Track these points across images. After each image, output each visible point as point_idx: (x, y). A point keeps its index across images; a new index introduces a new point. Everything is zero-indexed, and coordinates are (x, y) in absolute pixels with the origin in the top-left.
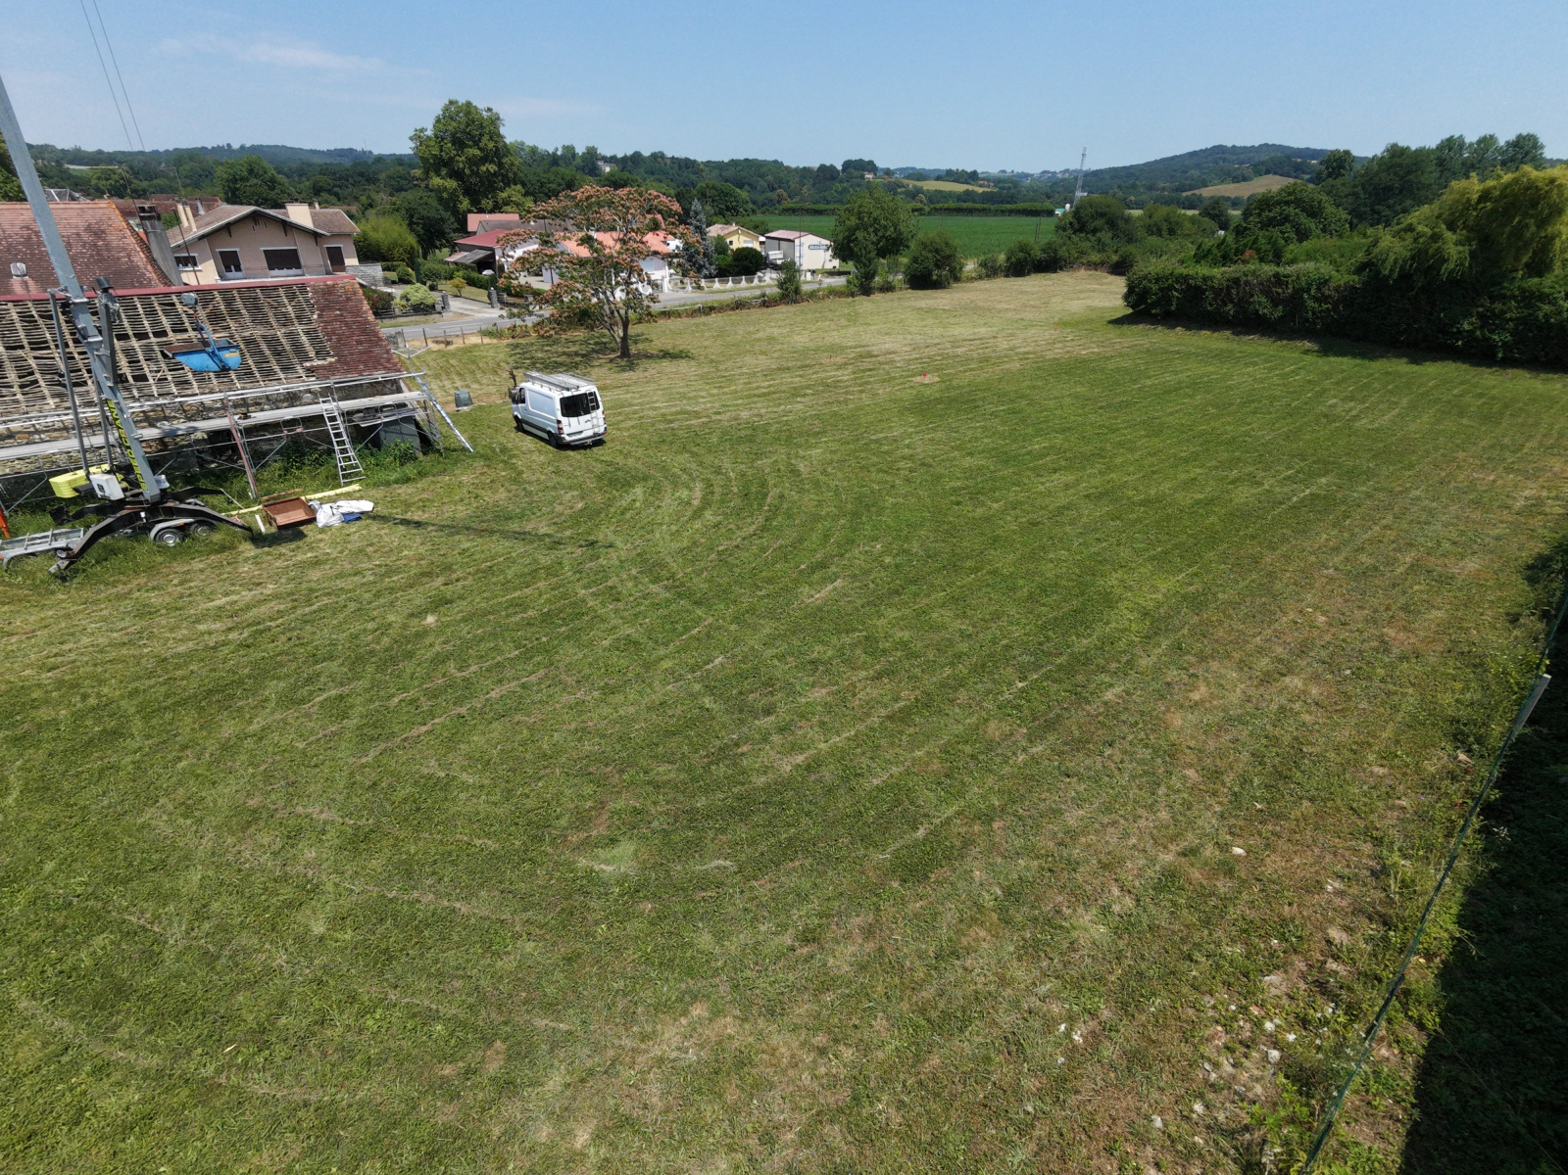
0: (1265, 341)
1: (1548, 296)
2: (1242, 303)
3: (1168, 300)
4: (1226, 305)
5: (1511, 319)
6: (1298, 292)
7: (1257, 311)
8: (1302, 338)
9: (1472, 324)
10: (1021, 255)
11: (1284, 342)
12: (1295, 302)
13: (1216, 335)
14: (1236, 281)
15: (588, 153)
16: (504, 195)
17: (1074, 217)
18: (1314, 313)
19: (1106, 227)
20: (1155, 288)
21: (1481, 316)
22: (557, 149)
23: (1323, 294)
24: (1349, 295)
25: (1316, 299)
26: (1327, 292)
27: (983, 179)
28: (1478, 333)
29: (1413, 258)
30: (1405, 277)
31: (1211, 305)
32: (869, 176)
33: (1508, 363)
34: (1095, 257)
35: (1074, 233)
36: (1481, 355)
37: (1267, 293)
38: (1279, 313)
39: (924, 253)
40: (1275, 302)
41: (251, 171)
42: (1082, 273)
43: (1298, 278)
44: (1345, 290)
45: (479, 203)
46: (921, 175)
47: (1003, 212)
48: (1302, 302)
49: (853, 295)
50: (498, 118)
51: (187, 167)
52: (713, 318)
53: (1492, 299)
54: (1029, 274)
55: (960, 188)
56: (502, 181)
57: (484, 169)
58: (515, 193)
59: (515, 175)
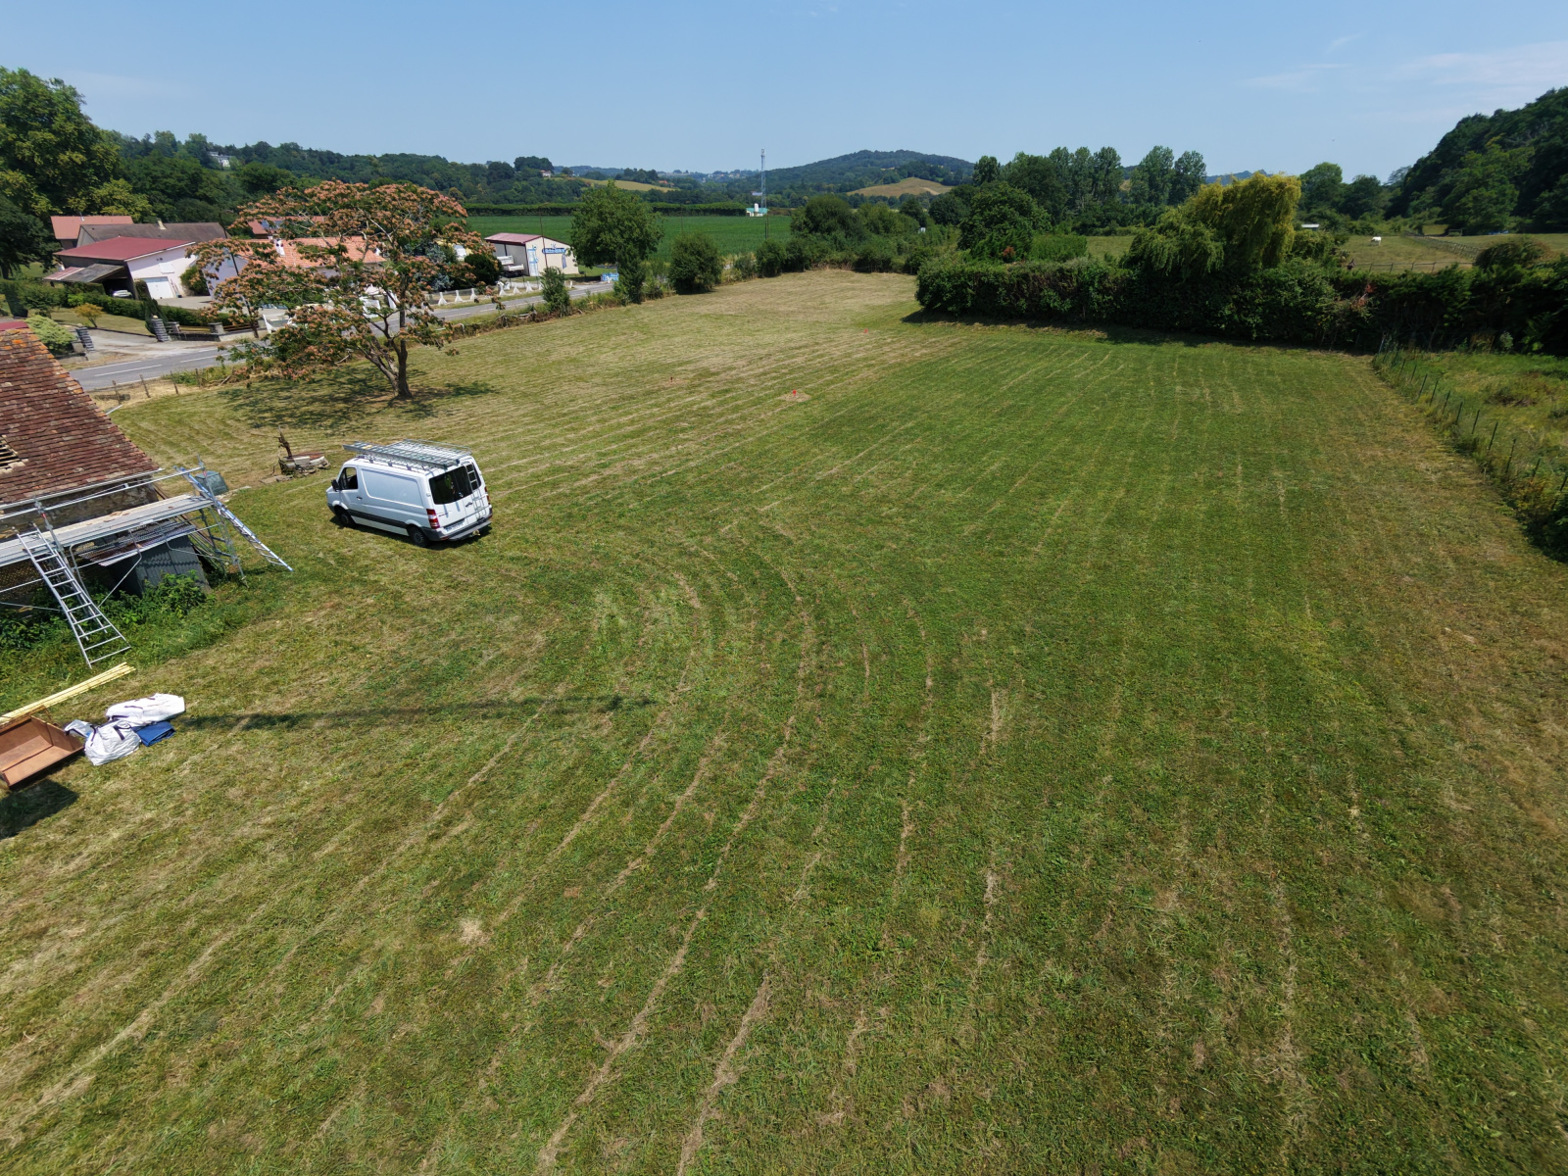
0: (1059, 331)
1: (1284, 283)
2: (1034, 298)
3: (963, 297)
4: (1018, 299)
5: (1259, 304)
6: (1083, 287)
7: (1049, 305)
8: (1091, 327)
9: (1230, 309)
10: (771, 256)
11: (1077, 332)
12: (1080, 293)
13: (1013, 328)
14: (1025, 276)
15: (194, 142)
16: (103, 192)
17: (807, 216)
18: (1098, 304)
19: (839, 226)
20: (948, 285)
21: (1236, 302)
22: (148, 136)
23: (1104, 287)
24: (1126, 288)
25: (1099, 292)
26: (1108, 285)
27: (663, 179)
28: (1236, 317)
29: (1181, 252)
30: (1177, 268)
31: (1005, 300)
32: (547, 175)
33: (1261, 342)
34: (837, 256)
35: (810, 232)
36: (1240, 336)
37: (1054, 286)
38: (1067, 305)
39: (686, 255)
40: (1063, 296)
42: (828, 271)
43: (1080, 272)
44: (1123, 281)
45: (65, 201)
46: (599, 174)
47: (698, 211)
48: (1088, 296)
49: (623, 303)
50: (75, 94)
52: (479, 338)
53: (1243, 287)
54: (778, 274)
55: (645, 188)
56: (96, 174)
57: (64, 158)
58: (119, 189)
59: (114, 166)
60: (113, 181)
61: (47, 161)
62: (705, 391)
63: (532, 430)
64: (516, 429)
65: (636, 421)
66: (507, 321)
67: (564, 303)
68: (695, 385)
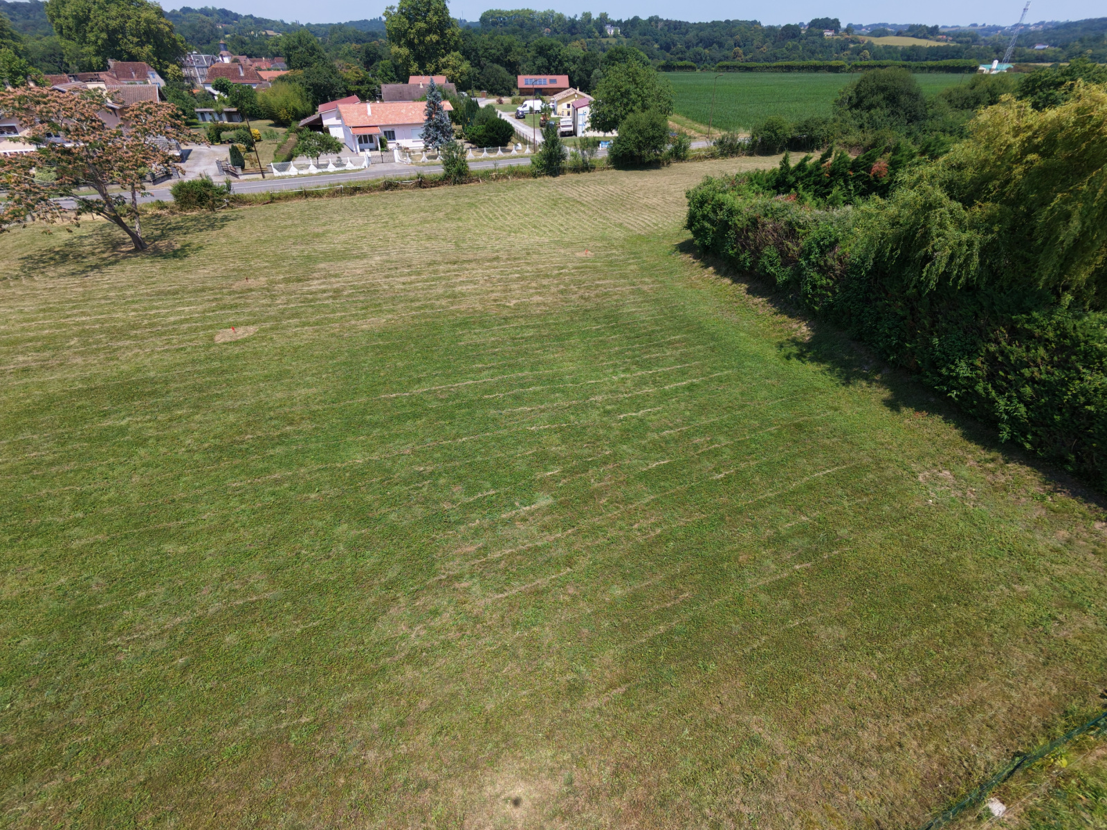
0: (767, 309)
2: (756, 254)
4: (744, 251)
7: (767, 268)
8: (803, 317)
14: (755, 222)
15: (600, 18)
16: (444, 60)
17: (855, 90)
20: (698, 213)
22: (576, 16)
23: (826, 262)
27: (943, 34)
28: (980, 387)
31: (732, 248)
32: (828, 34)
36: (979, 424)
37: (779, 245)
38: (785, 276)
40: (784, 260)
41: (300, 42)
45: (424, 65)
46: (879, 31)
48: (802, 268)
51: (336, 35)
52: (357, 198)
56: (444, 49)
57: (428, 38)
58: (453, 58)
59: (456, 43)
60: (452, 53)
61: (420, 41)
62: (228, 300)
63: (21, 312)
64: (29, 306)
65: (77, 324)
66: (390, 186)
67: (457, 174)
68: (251, 290)
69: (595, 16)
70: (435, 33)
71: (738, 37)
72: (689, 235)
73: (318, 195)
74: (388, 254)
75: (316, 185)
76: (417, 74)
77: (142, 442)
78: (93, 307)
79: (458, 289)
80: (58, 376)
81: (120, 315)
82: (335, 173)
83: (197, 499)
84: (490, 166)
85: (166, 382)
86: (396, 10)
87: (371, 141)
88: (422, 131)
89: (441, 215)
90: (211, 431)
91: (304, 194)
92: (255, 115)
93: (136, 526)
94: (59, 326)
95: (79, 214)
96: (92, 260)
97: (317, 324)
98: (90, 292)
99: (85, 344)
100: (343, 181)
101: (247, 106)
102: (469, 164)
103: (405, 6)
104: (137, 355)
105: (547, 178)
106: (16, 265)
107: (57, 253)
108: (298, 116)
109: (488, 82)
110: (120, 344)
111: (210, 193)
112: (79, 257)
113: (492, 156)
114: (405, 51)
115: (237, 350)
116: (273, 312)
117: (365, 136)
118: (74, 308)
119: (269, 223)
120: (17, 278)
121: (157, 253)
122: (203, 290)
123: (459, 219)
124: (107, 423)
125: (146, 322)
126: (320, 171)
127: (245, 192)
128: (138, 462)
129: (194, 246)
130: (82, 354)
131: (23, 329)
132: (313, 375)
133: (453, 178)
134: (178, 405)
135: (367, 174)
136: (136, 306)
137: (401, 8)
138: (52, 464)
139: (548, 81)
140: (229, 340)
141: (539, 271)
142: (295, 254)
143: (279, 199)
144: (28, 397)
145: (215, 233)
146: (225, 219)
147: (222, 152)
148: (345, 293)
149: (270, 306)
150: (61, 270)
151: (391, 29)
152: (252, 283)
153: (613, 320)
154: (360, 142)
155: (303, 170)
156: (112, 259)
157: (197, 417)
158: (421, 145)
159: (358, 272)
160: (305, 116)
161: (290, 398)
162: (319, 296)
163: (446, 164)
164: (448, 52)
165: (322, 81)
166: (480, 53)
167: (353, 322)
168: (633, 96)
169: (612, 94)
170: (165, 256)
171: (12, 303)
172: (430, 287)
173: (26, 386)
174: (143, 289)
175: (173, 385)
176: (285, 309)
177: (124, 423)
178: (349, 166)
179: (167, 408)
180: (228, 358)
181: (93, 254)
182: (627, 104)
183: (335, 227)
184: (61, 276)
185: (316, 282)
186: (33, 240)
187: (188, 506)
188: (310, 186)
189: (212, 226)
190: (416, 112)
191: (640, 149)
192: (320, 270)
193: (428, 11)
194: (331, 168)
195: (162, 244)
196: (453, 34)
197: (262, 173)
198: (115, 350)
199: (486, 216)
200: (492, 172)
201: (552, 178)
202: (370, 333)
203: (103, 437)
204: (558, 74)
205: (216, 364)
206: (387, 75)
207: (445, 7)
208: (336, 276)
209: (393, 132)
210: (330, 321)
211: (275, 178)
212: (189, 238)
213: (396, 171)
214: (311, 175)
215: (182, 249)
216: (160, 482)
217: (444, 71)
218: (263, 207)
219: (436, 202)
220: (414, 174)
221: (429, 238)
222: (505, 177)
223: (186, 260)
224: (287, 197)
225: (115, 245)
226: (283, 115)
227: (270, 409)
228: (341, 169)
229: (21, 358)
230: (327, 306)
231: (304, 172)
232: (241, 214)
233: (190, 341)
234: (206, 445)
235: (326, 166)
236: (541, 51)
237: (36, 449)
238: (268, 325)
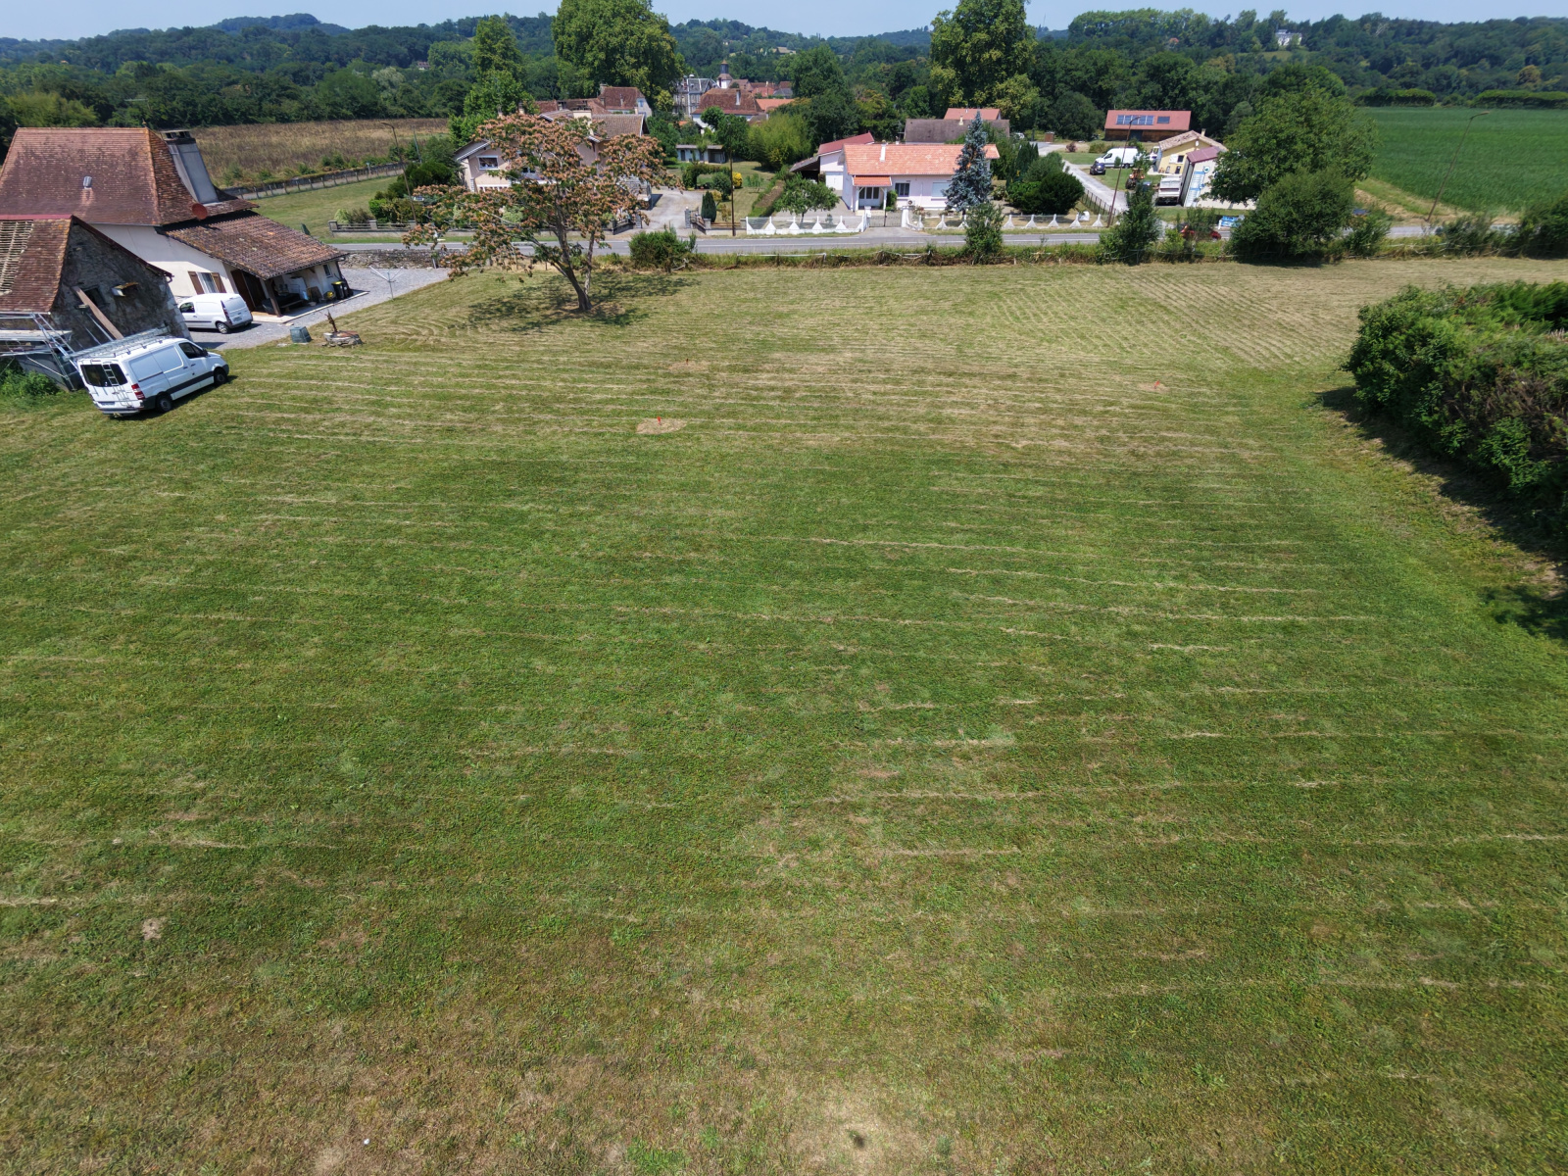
2: (1482, 428)
4: (1454, 420)
7: (1490, 456)
11: (1508, 548)
14: (1491, 373)
15: (1271, 21)
20: (1376, 346)
22: (1229, 17)
38: (1532, 474)
45: (973, 95)
51: (863, 52)
57: (986, 56)
58: (1015, 84)
59: (1026, 61)
60: (1016, 76)
61: (974, 59)
62: (661, 383)
63: (459, 365)
64: (467, 359)
65: (506, 388)
66: (887, 258)
67: (984, 249)
68: (688, 375)
69: (1262, 16)
70: (999, 47)
71: (1537, 47)
72: (1348, 380)
73: (792, 262)
74: (863, 351)
75: (793, 249)
76: (960, 105)
77: (538, 535)
78: (525, 370)
79: (947, 411)
80: (477, 442)
81: (547, 383)
82: (820, 235)
83: (577, 615)
84: (1035, 241)
85: (576, 470)
86: (950, 16)
87: (876, 196)
88: (947, 186)
89: (946, 305)
90: (608, 538)
91: (777, 261)
92: (740, 155)
93: (513, 629)
94: (490, 387)
95: (535, 262)
96: (535, 316)
97: (754, 430)
98: (526, 353)
99: (509, 411)
100: (828, 247)
101: (735, 143)
102: (1003, 236)
103: (966, 10)
104: (554, 433)
105: (1118, 266)
106: (465, 313)
107: (504, 304)
108: (792, 157)
109: (1059, 119)
110: (542, 417)
111: (670, 250)
112: (525, 310)
113: (1041, 227)
114: (949, 73)
115: (657, 446)
116: (707, 405)
117: (869, 189)
118: (507, 368)
119: (727, 293)
120: (463, 327)
121: (601, 317)
122: (637, 367)
123: (971, 314)
124: (510, 505)
125: (571, 396)
126: (802, 231)
127: (709, 252)
128: (530, 557)
129: (639, 313)
130: (503, 421)
131: (457, 385)
132: (735, 493)
133: (975, 255)
134: (583, 500)
135: (860, 240)
136: (566, 376)
137: (959, 13)
138: (451, 538)
139: (1155, 120)
140: (651, 432)
141: (1073, 403)
142: (749, 336)
143: (746, 264)
144: (447, 460)
145: (664, 299)
146: (680, 283)
147: (694, 199)
148: (797, 395)
149: (705, 398)
150: (505, 324)
151: (937, 42)
152: (692, 366)
153: (1177, 496)
154: (861, 196)
155: (785, 229)
156: (554, 317)
157: (599, 518)
158: (941, 204)
159: (820, 369)
160: (799, 158)
161: (703, 517)
162: (765, 394)
163: (970, 234)
164: (1010, 75)
165: (831, 113)
166: (1058, 76)
167: (798, 435)
168: (1299, 147)
169: (1261, 142)
170: (607, 322)
171: (454, 355)
172: (908, 404)
173: (447, 447)
174: (577, 357)
175: (583, 475)
176: (722, 405)
177: (526, 508)
178: (841, 228)
179: (571, 501)
180: (646, 454)
181: (537, 309)
182: (1285, 159)
183: (803, 307)
184: (503, 330)
185: (765, 376)
186: (487, 286)
187: (567, 621)
188: (785, 250)
189: (663, 291)
190: (944, 159)
191: (1290, 231)
192: (773, 361)
193: (996, 16)
194: (817, 229)
195: (607, 306)
196: (1024, 49)
197: (734, 229)
198: (535, 423)
199: (1012, 313)
200: (1036, 249)
201: (1126, 267)
202: (816, 453)
203: (502, 520)
204: (1174, 108)
205: (632, 459)
206: (917, 106)
207: (1021, 11)
208: (791, 371)
209: (908, 185)
210: (771, 428)
211: (746, 236)
212: (636, 302)
213: (899, 239)
214: (790, 236)
215: (626, 315)
216: (546, 585)
217: (998, 101)
218: (725, 273)
219: (944, 286)
220: (923, 245)
221: (923, 336)
222: (1053, 258)
223: (628, 328)
224: (755, 262)
225: (560, 301)
226: (773, 156)
227: (678, 526)
228: (828, 231)
229: (449, 416)
230: (772, 408)
231: (783, 232)
232: (698, 279)
233: (611, 426)
234: (600, 554)
235: (811, 225)
236: (1156, 73)
237: (441, 519)
238: (698, 421)
